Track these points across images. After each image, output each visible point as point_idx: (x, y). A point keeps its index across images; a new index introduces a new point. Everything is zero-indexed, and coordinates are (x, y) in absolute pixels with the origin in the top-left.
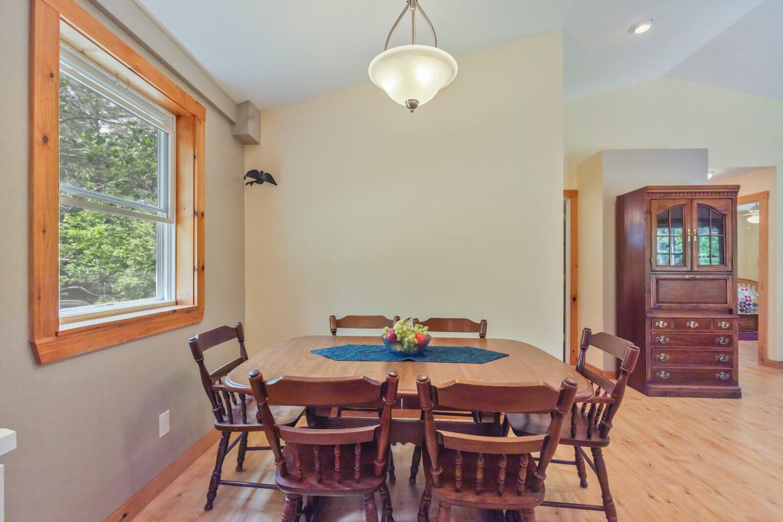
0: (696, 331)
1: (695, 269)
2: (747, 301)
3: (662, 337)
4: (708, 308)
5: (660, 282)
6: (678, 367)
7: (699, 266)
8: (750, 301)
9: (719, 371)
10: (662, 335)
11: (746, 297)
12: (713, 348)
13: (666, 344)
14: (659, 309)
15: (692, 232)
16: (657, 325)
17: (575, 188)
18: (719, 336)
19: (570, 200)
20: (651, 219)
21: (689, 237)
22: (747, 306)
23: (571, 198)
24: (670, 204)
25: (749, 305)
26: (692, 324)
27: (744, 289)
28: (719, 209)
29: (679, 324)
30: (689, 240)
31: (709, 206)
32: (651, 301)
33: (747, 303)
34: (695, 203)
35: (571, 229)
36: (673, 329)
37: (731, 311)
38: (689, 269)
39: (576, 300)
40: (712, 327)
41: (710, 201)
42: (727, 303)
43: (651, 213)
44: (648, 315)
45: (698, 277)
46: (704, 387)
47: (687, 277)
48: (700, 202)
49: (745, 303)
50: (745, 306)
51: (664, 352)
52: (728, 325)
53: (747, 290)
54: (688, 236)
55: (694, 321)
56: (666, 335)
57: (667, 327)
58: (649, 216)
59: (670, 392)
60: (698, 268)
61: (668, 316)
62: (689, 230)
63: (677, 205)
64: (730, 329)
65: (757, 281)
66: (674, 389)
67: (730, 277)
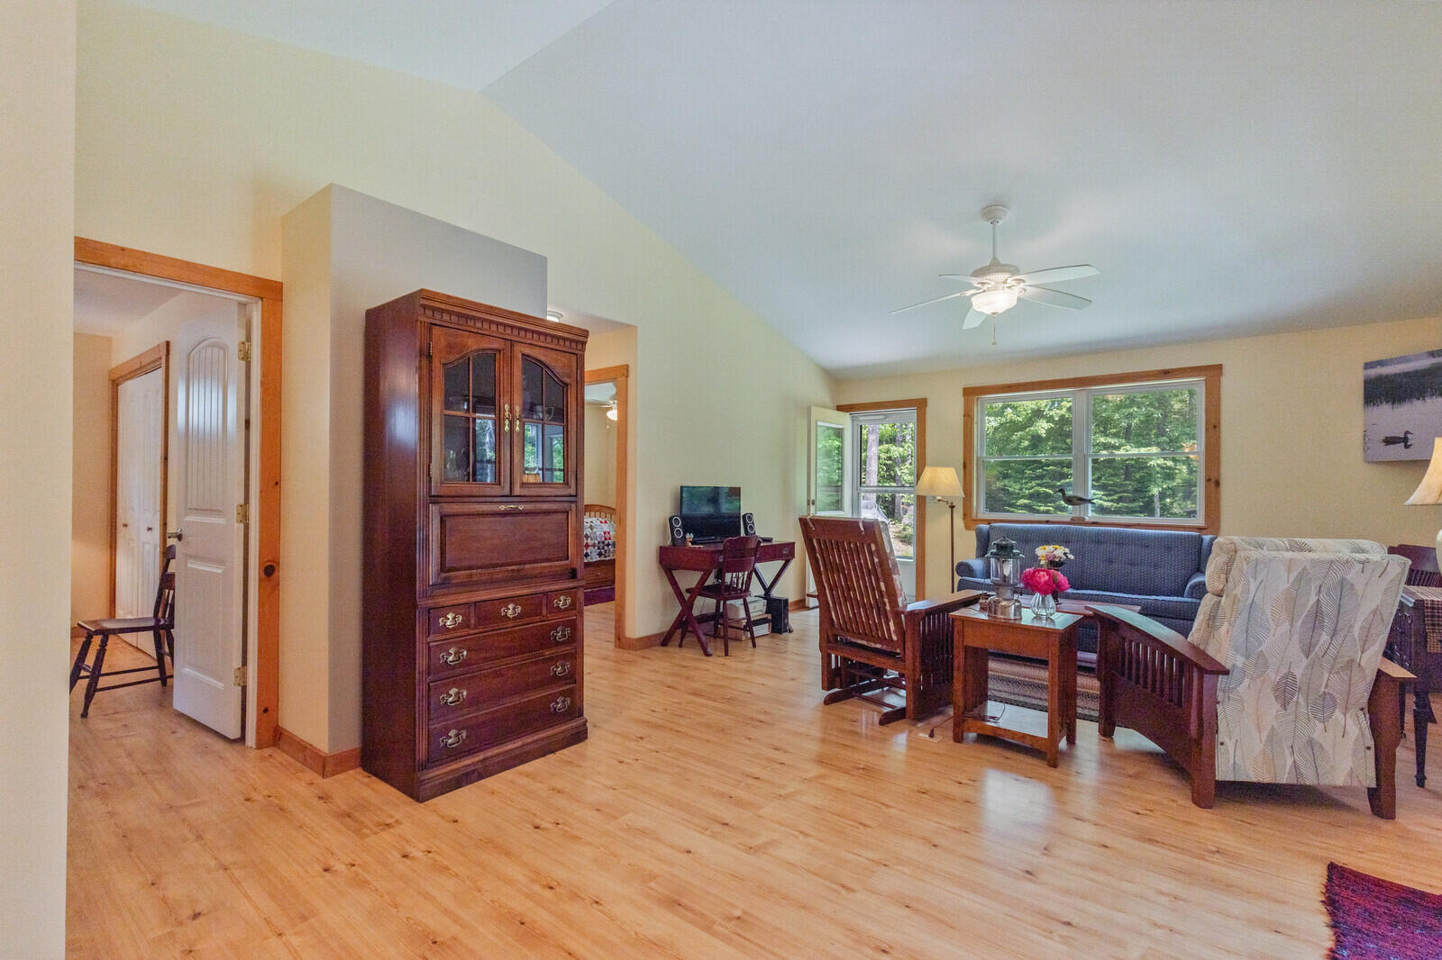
0: (518, 622)
1: (517, 491)
2: (606, 539)
3: (451, 651)
4: (536, 572)
5: (449, 523)
6: (483, 712)
7: (523, 485)
8: (610, 539)
9: (553, 698)
10: (451, 645)
11: (605, 533)
12: (547, 653)
13: (461, 665)
14: (444, 584)
15: (511, 411)
16: (441, 624)
17: (277, 277)
18: (554, 627)
19: (260, 303)
20: (430, 370)
21: (507, 422)
22: (606, 548)
23: (262, 298)
24: (473, 344)
25: (608, 545)
26: (511, 610)
27: (603, 521)
28: (558, 370)
29: (485, 614)
30: (507, 428)
31: (540, 361)
32: (429, 568)
33: (606, 542)
34: (520, 350)
35: (262, 383)
36: (476, 628)
37: (573, 574)
38: (507, 491)
39: (275, 574)
40: (544, 612)
41: (542, 350)
42: (568, 559)
43: (429, 357)
44: (423, 603)
45: (521, 507)
46: (529, 739)
47: (502, 507)
48: (527, 351)
49: (603, 542)
50: (603, 548)
51: (454, 684)
52: (569, 601)
53: (606, 522)
54: (504, 420)
55: (513, 602)
56: (461, 644)
57: (465, 624)
58: (425, 362)
59: (467, 774)
60: (523, 490)
61: (463, 598)
62: (507, 407)
63: (484, 350)
64: (571, 610)
65: (614, 507)
66: (473, 764)
67: (573, 505)
